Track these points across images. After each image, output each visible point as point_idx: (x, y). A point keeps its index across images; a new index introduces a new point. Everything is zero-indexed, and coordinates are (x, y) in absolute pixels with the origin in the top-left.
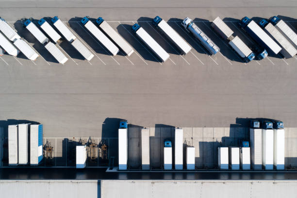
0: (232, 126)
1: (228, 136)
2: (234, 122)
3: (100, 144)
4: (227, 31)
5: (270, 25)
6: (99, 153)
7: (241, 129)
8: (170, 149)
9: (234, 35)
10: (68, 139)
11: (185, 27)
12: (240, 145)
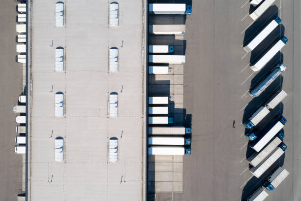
0: (184, 110)
1: (175, 107)
2: (188, 112)
5: (280, 141)
8: (167, 51)
9: (270, 110)
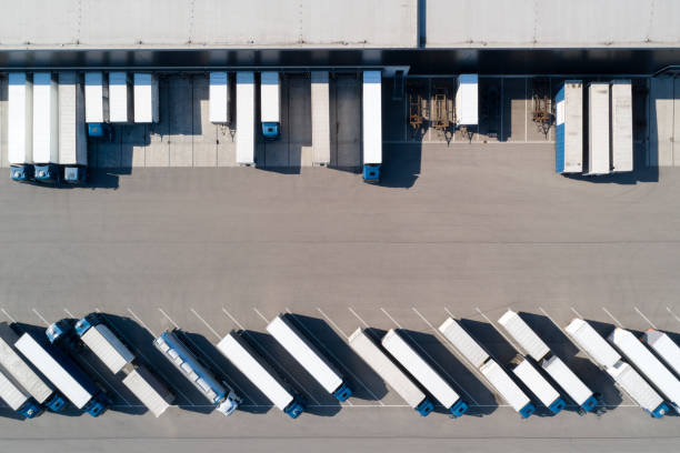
0: (128, 170)
1: (136, 149)
2: (122, 179)
3: (426, 129)
4: (137, 384)
5: (41, 399)
6: (428, 108)
7: (109, 164)
8: (265, 118)
9: (122, 375)
10: (499, 139)
11: (232, 394)
12: (108, 128)
